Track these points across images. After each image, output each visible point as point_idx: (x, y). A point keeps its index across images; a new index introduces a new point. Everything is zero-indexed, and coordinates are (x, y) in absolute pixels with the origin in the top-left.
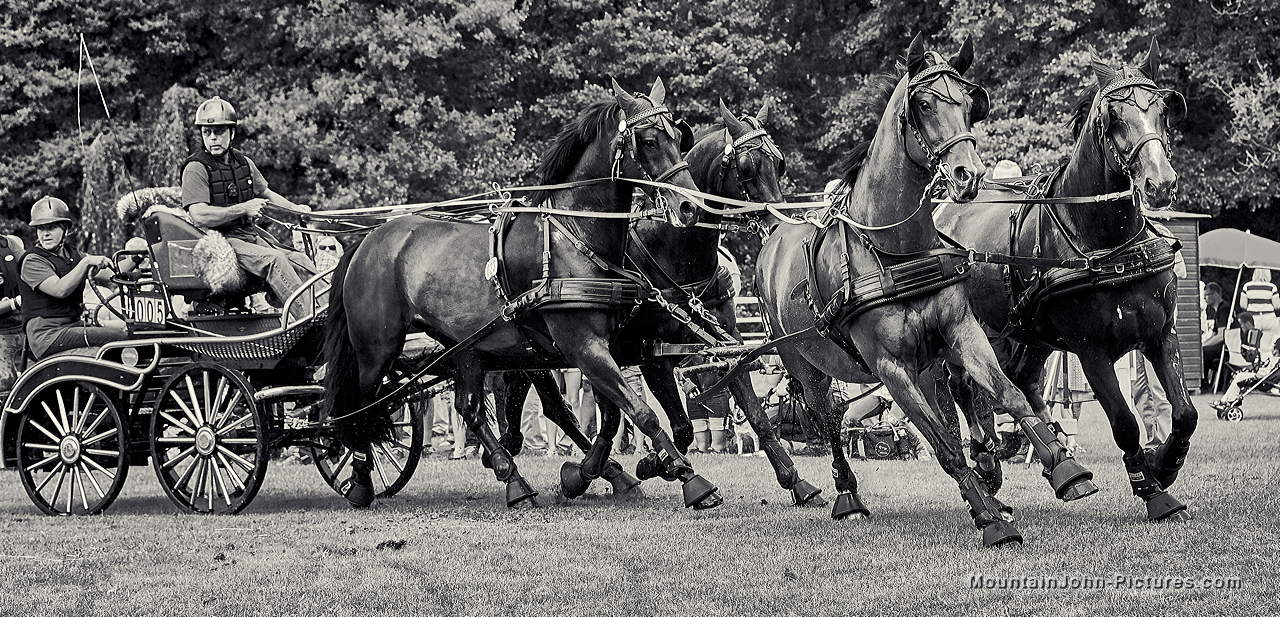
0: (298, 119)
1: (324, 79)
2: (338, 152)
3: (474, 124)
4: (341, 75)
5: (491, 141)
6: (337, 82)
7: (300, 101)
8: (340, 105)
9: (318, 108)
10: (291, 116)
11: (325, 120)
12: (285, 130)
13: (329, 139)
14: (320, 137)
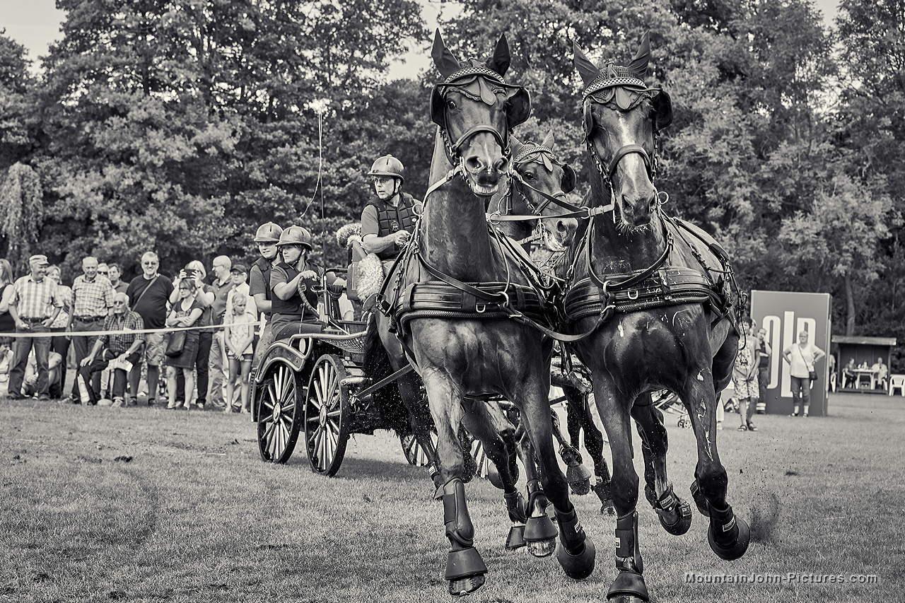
0: (92, 190)
1: (110, 168)
2: (114, 213)
3: (200, 203)
4: (121, 166)
5: (209, 215)
6: (118, 170)
7: (94, 179)
8: (118, 184)
9: (105, 185)
10: (88, 188)
11: (109, 193)
12: (83, 196)
13: (110, 204)
14: (104, 203)
